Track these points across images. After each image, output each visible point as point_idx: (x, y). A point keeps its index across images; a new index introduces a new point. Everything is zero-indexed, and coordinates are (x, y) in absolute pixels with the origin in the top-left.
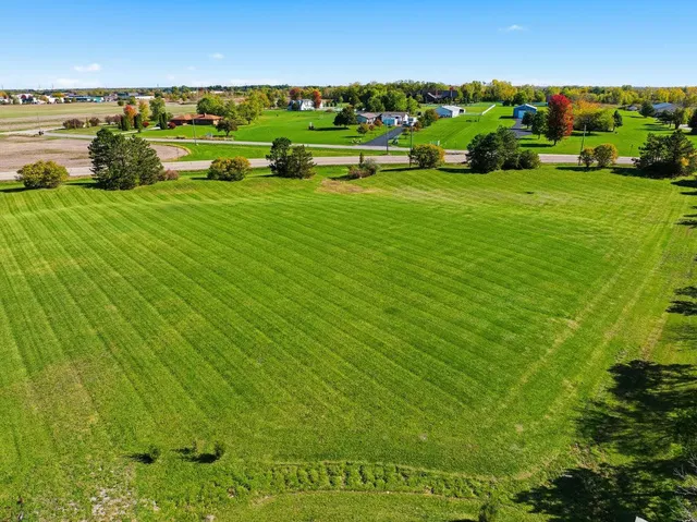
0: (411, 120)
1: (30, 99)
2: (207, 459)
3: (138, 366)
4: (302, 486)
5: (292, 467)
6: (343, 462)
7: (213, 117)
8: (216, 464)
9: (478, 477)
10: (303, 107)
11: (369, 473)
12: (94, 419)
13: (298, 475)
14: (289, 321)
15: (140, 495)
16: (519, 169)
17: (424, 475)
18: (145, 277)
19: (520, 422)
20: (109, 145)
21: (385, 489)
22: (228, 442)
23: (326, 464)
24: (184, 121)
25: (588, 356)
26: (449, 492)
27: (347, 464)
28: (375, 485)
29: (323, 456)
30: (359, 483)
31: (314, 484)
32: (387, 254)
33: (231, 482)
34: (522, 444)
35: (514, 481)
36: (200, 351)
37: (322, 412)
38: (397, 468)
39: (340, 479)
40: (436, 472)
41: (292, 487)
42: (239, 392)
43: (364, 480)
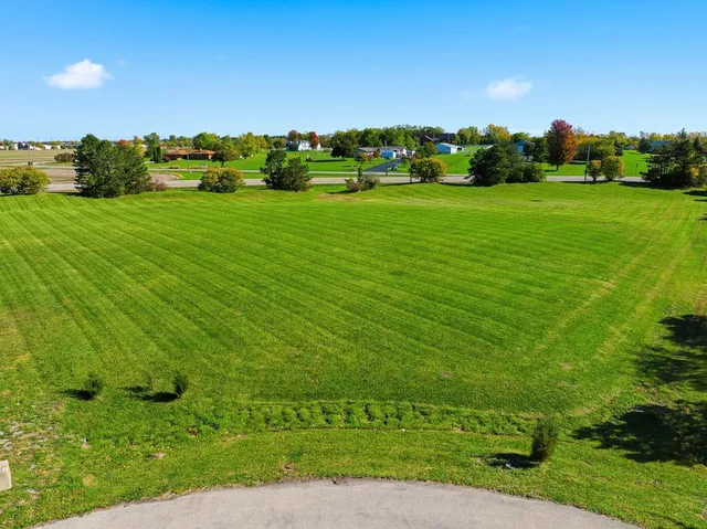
0: (409, 154)
1: (26, 147)
2: (165, 397)
3: (93, 315)
4: (288, 425)
5: (275, 408)
6: (342, 401)
7: (209, 152)
8: (175, 403)
9: (521, 414)
10: (301, 147)
11: (376, 411)
12: (24, 358)
13: (283, 413)
14: (278, 280)
15: (67, 430)
16: (525, 182)
17: (448, 412)
18: (117, 250)
19: (566, 361)
20: (94, 151)
21: (399, 427)
22: (194, 380)
23: (320, 403)
24: (179, 156)
25: (633, 310)
26: (485, 429)
27: (349, 403)
28: (385, 423)
29: (317, 396)
30: (365, 421)
31: (305, 424)
32: (392, 235)
33: (192, 421)
34: (573, 381)
35: (570, 418)
36: (169, 302)
37: (315, 353)
38: (414, 407)
39: (338, 418)
40: (466, 411)
41: (274, 425)
42: (212, 335)
43: (371, 418)
